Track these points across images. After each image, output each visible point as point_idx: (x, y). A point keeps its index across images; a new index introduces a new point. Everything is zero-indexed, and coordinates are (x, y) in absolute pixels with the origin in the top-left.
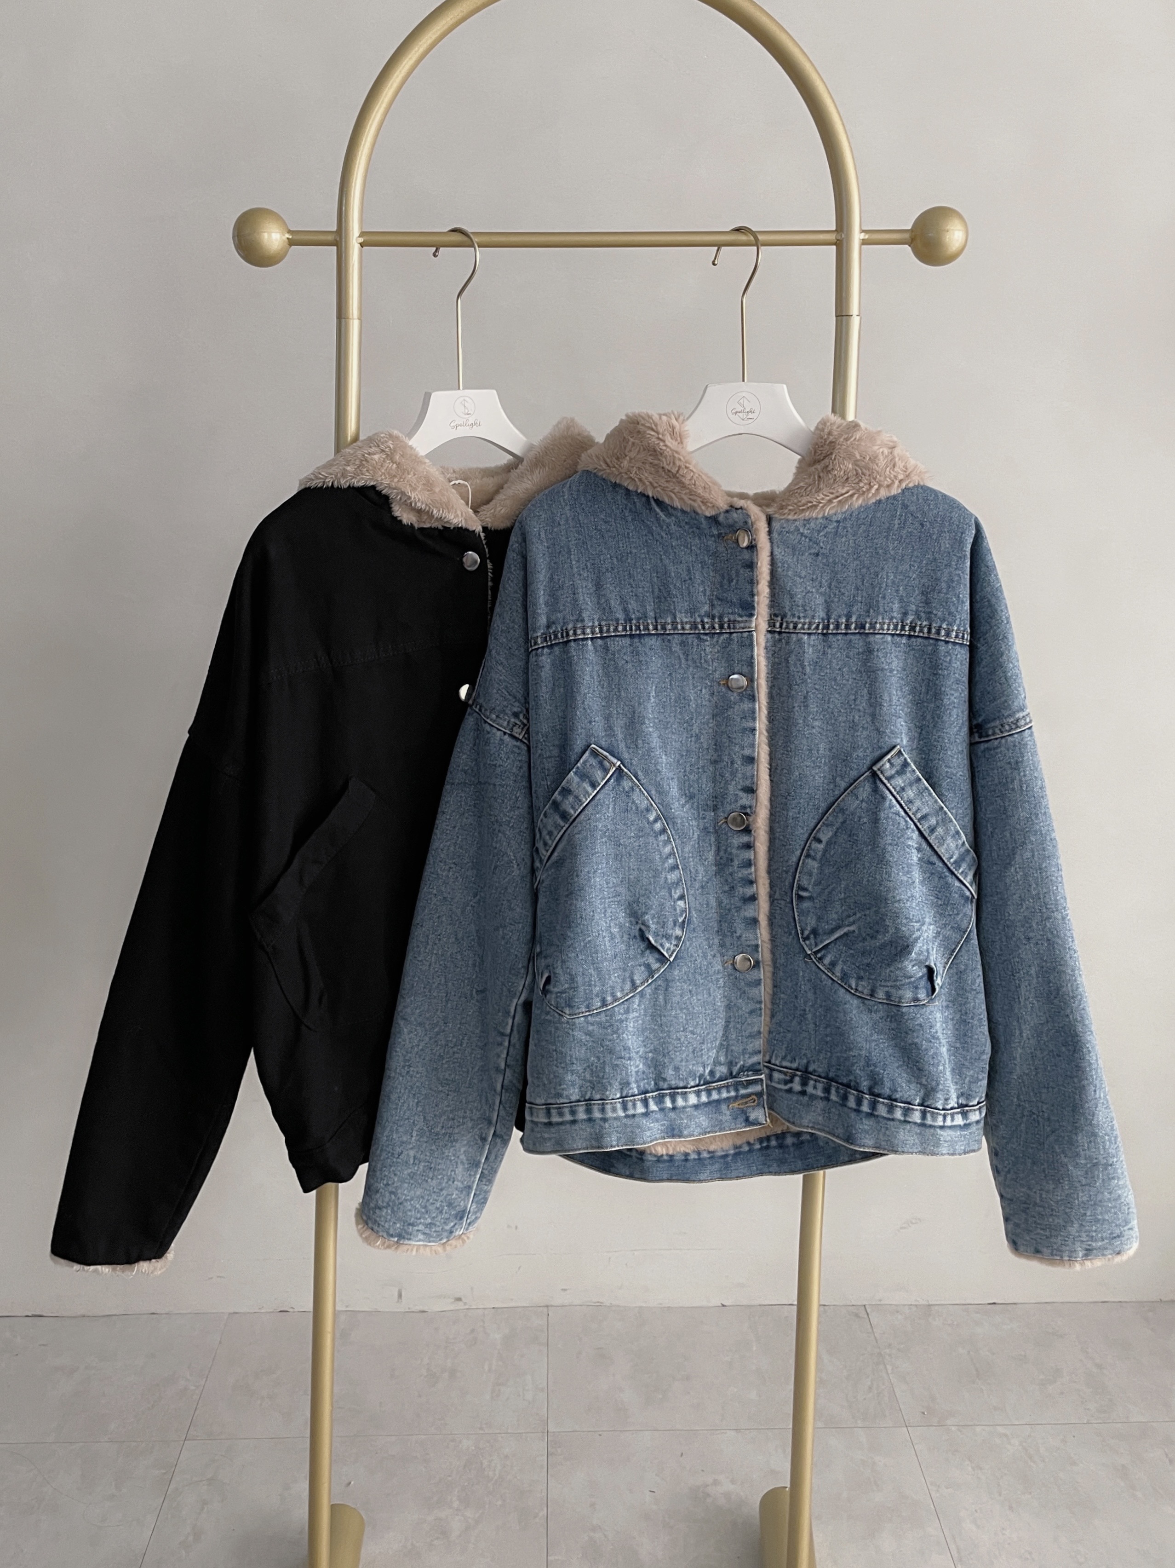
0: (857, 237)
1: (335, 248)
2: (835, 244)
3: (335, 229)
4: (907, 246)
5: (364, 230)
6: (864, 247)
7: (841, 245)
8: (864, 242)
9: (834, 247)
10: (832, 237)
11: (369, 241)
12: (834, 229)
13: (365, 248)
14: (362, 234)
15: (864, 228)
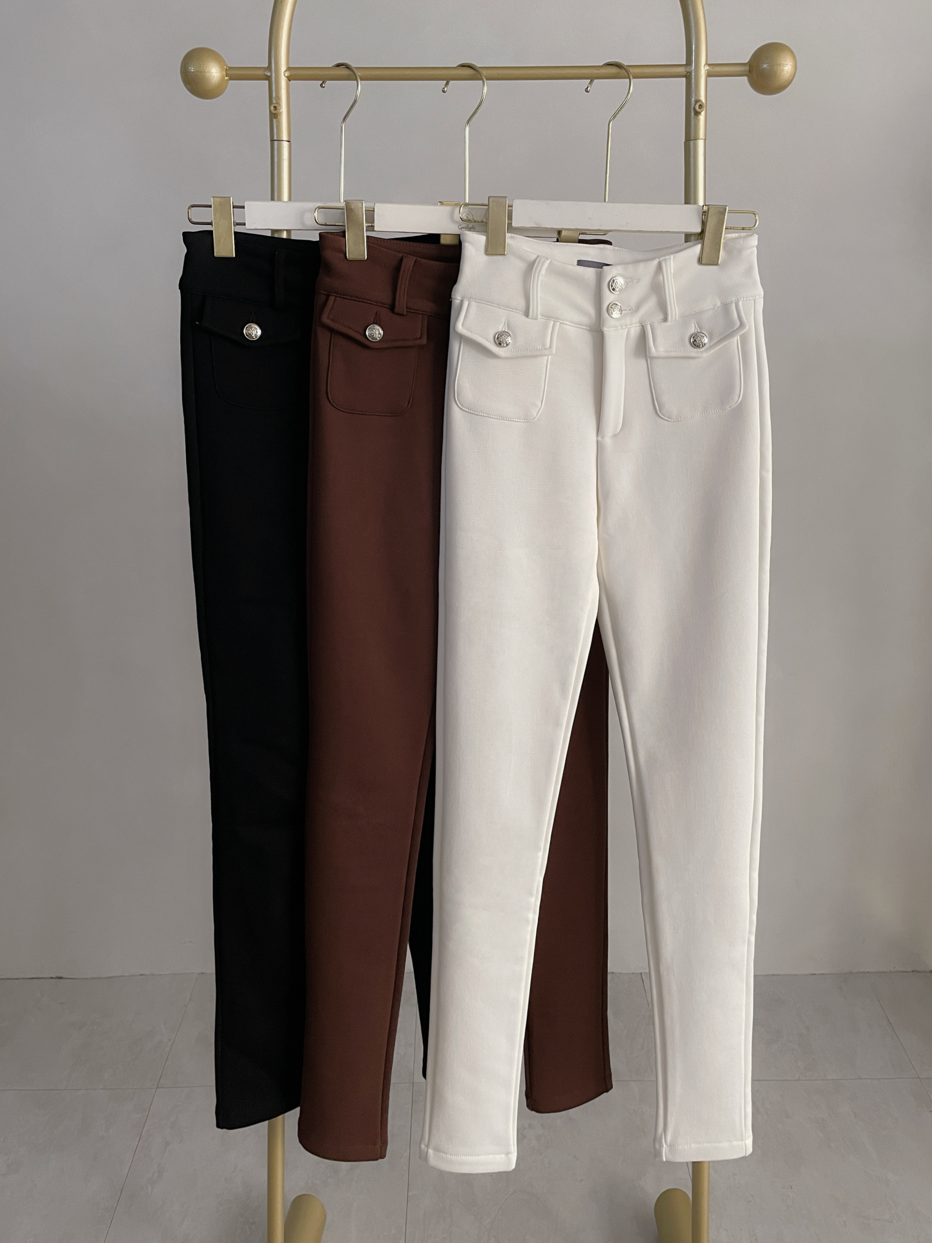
0: (703, 70)
1: (267, 82)
2: (685, 76)
3: (266, 65)
4: (746, 78)
5: (291, 66)
6: (709, 78)
7: (690, 78)
8: (709, 75)
9: (684, 79)
10: (682, 70)
11: (295, 75)
12: (685, 63)
13: (292, 82)
14: (289, 69)
15: (709, 63)
